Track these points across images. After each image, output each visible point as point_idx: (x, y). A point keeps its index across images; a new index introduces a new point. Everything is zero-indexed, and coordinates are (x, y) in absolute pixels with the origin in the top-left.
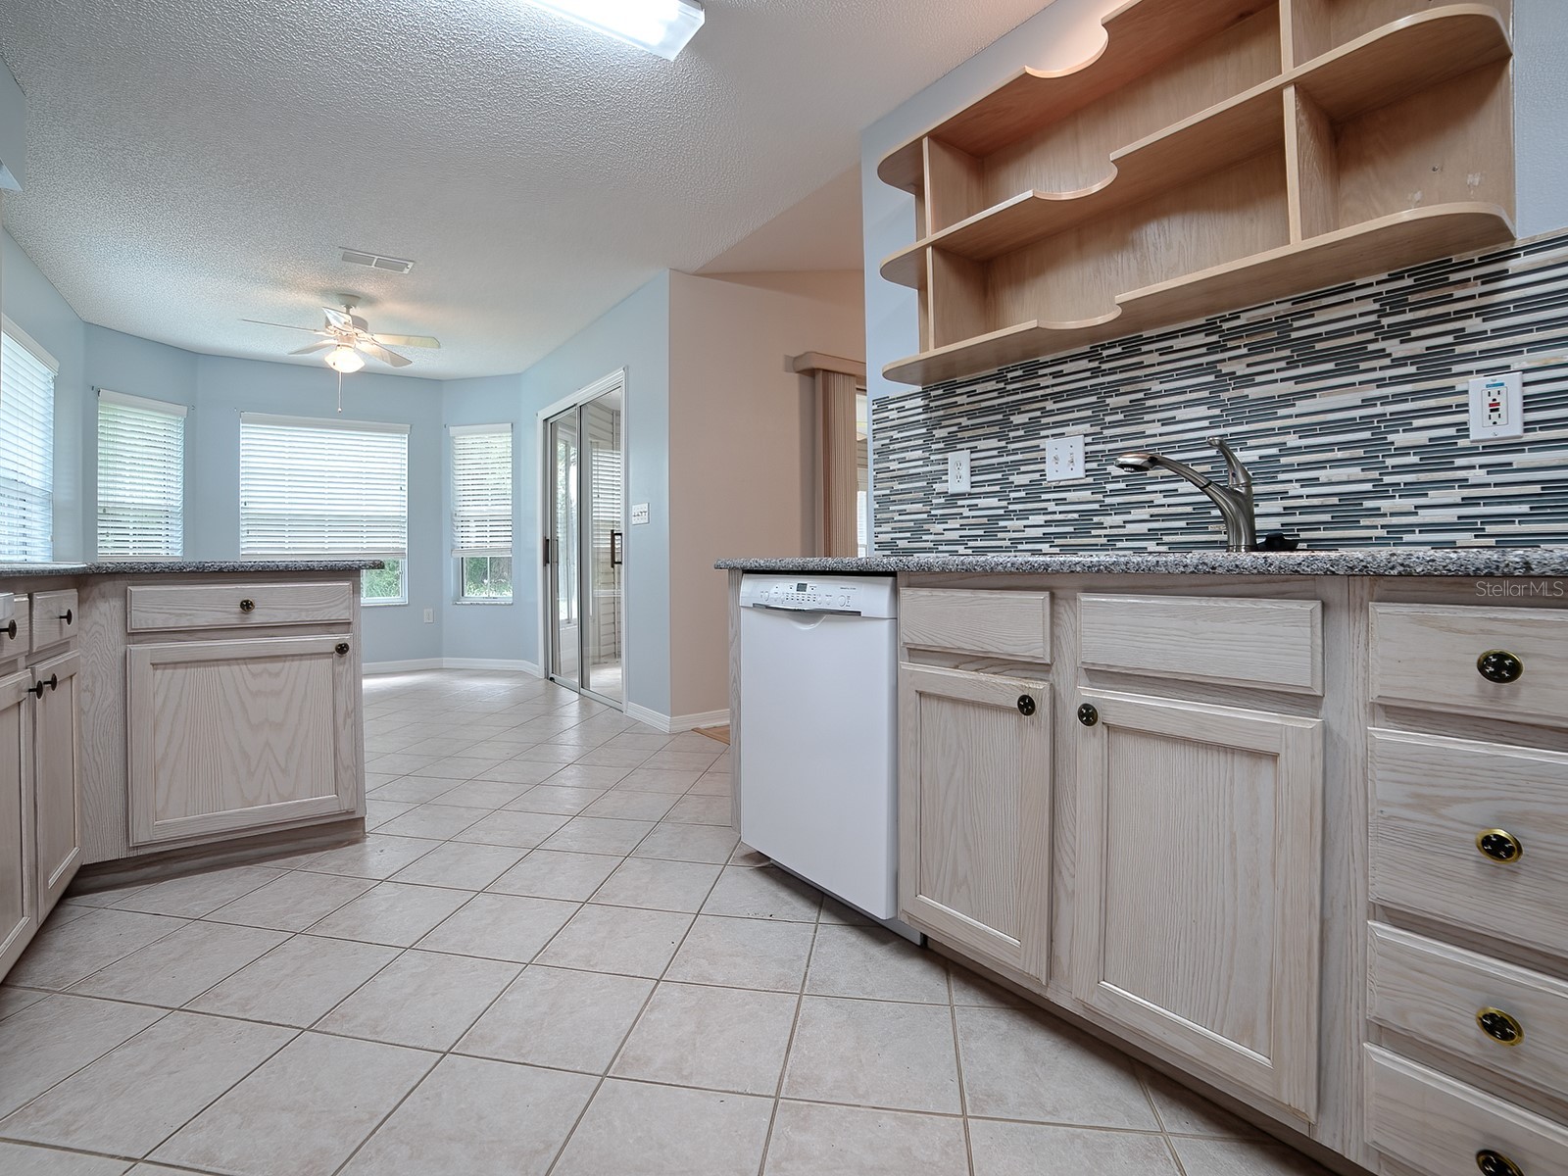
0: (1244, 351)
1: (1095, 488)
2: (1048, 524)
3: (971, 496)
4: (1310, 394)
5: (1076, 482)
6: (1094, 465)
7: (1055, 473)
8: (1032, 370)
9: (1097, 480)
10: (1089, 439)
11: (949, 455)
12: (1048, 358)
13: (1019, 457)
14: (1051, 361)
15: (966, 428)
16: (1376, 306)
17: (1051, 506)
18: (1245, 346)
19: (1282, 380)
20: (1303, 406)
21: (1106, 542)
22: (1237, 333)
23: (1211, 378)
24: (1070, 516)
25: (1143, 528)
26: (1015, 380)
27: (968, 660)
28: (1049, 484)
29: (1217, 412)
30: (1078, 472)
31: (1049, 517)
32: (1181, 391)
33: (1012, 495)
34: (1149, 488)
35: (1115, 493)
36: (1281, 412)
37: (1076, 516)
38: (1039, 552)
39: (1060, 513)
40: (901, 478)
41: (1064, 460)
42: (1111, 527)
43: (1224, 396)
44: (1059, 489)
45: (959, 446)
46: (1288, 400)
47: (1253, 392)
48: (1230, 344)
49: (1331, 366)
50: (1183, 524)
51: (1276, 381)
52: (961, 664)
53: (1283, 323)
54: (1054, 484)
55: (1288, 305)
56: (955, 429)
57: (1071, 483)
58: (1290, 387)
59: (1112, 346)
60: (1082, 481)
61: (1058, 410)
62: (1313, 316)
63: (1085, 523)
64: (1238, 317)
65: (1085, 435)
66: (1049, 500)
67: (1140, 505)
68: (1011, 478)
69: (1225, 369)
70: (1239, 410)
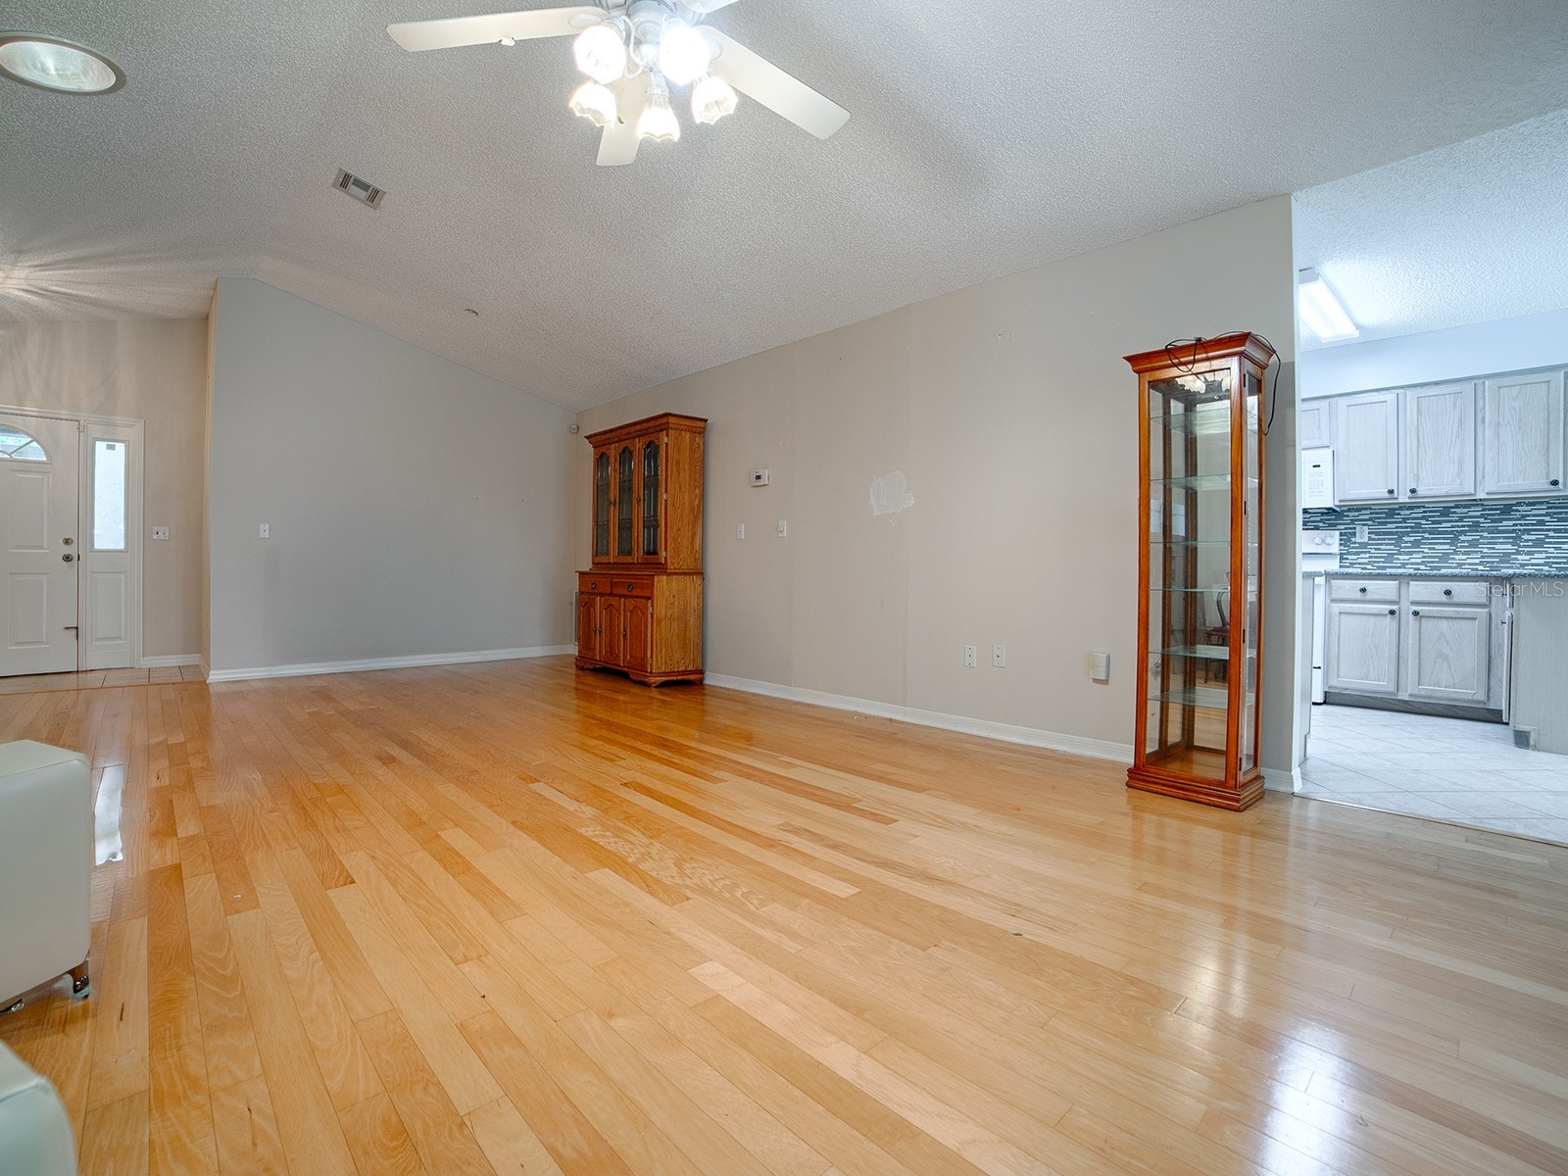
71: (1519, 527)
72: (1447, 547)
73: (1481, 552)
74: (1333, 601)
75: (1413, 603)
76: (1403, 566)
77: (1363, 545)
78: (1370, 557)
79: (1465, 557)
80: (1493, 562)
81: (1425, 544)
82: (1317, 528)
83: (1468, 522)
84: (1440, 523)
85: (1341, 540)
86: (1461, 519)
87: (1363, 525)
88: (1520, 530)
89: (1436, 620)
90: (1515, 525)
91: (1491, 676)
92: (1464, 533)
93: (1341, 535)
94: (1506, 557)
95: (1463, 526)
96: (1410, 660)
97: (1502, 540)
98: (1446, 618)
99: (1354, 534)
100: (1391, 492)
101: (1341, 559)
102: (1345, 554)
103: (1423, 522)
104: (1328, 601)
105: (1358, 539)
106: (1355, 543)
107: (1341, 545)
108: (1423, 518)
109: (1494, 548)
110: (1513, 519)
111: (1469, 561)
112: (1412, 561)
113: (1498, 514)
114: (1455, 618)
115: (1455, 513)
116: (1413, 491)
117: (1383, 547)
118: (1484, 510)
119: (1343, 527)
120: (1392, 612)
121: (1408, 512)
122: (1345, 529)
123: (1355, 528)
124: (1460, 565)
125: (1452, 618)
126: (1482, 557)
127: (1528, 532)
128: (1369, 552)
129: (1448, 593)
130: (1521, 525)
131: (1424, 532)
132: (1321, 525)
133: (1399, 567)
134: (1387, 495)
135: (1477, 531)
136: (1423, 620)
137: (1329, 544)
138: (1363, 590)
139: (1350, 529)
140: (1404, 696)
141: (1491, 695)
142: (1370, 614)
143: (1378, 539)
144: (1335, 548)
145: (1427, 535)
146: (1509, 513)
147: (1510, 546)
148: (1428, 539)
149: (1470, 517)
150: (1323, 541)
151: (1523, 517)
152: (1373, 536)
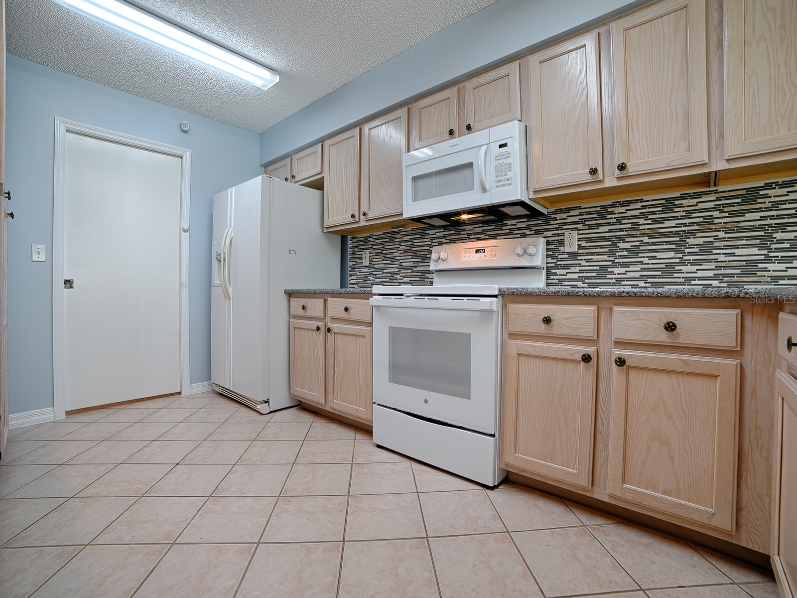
71: (769, 221)
72: (672, 254)
73: (716, 260)
74: (513, 335)
75: (619, 343)
76: (618, 282)
77: (573, 256)
78: (581, 271)
79: (694, 268)
80: (732, 275)
81: (644, 251)
82: (523, 236)
83: (698, 218)
84: (662, 221)
85: (548, 250)
86: (689, 214)
87: (573, 229)
88: (770, 225)
89: (651, 374)
90: (763, 218)
91: (743, 486)
92: (692, 234)
93: (548, 243)
94: (750, 268)
95: (691, 224)
96: (611, 437)
97: (744, 242)
98: (668, 372)
99: (562, 242)
100: (593, 172)
101: (549, 274)
102: (553, 268)
103: (642, 221)
104: (506, 336)
105: (567, 249)
106: (563, 253)
107: (548, 256)
108: (642, 216)
109: (733, 254)
110: (760, 210)
111: (700, 274)
112: (629, 275)
113: (738, 204)
114: (683, 373)
115: (681, 206)
116: (622, 167)
117: (595, 257)
118: (718, 199)
119: (550, 233)
120: (586, 358)
121: (623, 209)
122: (554, 235)
123: (563, 234)
124: (688, 280)
125: (677, 373)
126: (717, 268)
127: (783, 228)
128: (579, 265)
129: (670, 327)
130: (772, 217)
131: (642, 235)
132: (528, 232)
133: (613, 284)
134: (588, 178)
135: (711, 230)
136: (633, 374)
137: (531, 255)
138: (547, 320)
139: (558, 235)
140: (601, 494)
141: (743, 521)
142: (558, 359)
143: (590, 247)
144: (539, 260)
145: (646, 240)
146: (754, 201)
147: (755, 251)
148: (647, 244)
149: (701, 211)
150: (525, 251)
151: (775, 205)
152: (584, 244)
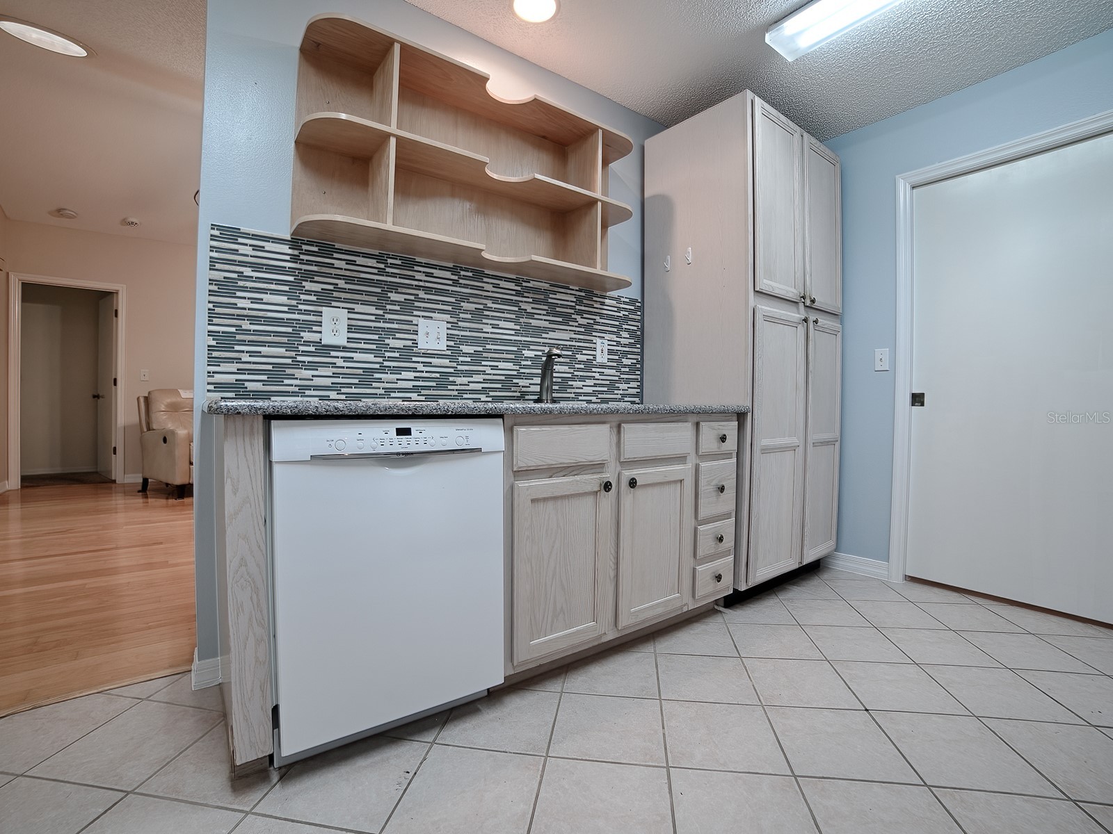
0: (531, 300)
1: (452, 358)
2: (416, 379)
3: (345, 349)
4: (553, 330)
5: (439, 352)
6: (452, 343)
7: (424, 343)
8: (409, 264)
9: (454, 354)
10: (449, 326)
11: (324, 309)
12: (423, 260)
13: (395, 326)
14: (425, 263)
15: (343, 290)
16: (575, 300)
17: (420, 367)
18: (532, 298)
19: (545, 320)
20: (551, 335)
21: (457, 394)
22: (529, 289)
23: (516, 309)
24: (434, 375)
25: (479, 386)
26: (393, 266)
27: (559, 470)
28: (419, 351)
29: (518, 327)
30: (442, 345)
31: (418, 374)
32: (502, 311)
33: (387, 354)
34: (483, 363)
35: (464, 363)
36: (544, 335)
37: (438, 375)
38: (409, 400)
39: (426, 372)
40: (254, 319)
41: (433, 336)
42: (460, 385)
43: (521, 320)
44: (426, 355)
45: (334, 304)
46: (546, 330)
47: (534, 322)
48: (526, 294)
49: (560, 319)
50: (499, 386)
51: (542, 320)
52: (554, 474)
53: (546, 292)
54: (423, 351)
55: (548, 285)
56: (331, 287)
57: (436, 352)
58: (546, 324)
59: (466, 270)
60: (444, 353)
61: (428, 299)
62: (556, 294)
63: (443, 381)
64: (529, 282)
65: (447, 322)
66: (418, 362)
67: (478, 373)
68: (387, 341)
69: (523, 306)
70: (527, 329)
